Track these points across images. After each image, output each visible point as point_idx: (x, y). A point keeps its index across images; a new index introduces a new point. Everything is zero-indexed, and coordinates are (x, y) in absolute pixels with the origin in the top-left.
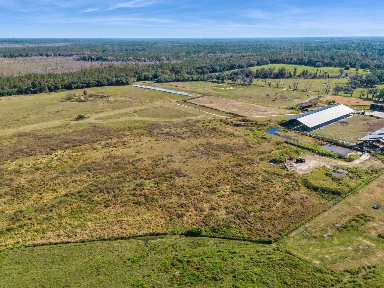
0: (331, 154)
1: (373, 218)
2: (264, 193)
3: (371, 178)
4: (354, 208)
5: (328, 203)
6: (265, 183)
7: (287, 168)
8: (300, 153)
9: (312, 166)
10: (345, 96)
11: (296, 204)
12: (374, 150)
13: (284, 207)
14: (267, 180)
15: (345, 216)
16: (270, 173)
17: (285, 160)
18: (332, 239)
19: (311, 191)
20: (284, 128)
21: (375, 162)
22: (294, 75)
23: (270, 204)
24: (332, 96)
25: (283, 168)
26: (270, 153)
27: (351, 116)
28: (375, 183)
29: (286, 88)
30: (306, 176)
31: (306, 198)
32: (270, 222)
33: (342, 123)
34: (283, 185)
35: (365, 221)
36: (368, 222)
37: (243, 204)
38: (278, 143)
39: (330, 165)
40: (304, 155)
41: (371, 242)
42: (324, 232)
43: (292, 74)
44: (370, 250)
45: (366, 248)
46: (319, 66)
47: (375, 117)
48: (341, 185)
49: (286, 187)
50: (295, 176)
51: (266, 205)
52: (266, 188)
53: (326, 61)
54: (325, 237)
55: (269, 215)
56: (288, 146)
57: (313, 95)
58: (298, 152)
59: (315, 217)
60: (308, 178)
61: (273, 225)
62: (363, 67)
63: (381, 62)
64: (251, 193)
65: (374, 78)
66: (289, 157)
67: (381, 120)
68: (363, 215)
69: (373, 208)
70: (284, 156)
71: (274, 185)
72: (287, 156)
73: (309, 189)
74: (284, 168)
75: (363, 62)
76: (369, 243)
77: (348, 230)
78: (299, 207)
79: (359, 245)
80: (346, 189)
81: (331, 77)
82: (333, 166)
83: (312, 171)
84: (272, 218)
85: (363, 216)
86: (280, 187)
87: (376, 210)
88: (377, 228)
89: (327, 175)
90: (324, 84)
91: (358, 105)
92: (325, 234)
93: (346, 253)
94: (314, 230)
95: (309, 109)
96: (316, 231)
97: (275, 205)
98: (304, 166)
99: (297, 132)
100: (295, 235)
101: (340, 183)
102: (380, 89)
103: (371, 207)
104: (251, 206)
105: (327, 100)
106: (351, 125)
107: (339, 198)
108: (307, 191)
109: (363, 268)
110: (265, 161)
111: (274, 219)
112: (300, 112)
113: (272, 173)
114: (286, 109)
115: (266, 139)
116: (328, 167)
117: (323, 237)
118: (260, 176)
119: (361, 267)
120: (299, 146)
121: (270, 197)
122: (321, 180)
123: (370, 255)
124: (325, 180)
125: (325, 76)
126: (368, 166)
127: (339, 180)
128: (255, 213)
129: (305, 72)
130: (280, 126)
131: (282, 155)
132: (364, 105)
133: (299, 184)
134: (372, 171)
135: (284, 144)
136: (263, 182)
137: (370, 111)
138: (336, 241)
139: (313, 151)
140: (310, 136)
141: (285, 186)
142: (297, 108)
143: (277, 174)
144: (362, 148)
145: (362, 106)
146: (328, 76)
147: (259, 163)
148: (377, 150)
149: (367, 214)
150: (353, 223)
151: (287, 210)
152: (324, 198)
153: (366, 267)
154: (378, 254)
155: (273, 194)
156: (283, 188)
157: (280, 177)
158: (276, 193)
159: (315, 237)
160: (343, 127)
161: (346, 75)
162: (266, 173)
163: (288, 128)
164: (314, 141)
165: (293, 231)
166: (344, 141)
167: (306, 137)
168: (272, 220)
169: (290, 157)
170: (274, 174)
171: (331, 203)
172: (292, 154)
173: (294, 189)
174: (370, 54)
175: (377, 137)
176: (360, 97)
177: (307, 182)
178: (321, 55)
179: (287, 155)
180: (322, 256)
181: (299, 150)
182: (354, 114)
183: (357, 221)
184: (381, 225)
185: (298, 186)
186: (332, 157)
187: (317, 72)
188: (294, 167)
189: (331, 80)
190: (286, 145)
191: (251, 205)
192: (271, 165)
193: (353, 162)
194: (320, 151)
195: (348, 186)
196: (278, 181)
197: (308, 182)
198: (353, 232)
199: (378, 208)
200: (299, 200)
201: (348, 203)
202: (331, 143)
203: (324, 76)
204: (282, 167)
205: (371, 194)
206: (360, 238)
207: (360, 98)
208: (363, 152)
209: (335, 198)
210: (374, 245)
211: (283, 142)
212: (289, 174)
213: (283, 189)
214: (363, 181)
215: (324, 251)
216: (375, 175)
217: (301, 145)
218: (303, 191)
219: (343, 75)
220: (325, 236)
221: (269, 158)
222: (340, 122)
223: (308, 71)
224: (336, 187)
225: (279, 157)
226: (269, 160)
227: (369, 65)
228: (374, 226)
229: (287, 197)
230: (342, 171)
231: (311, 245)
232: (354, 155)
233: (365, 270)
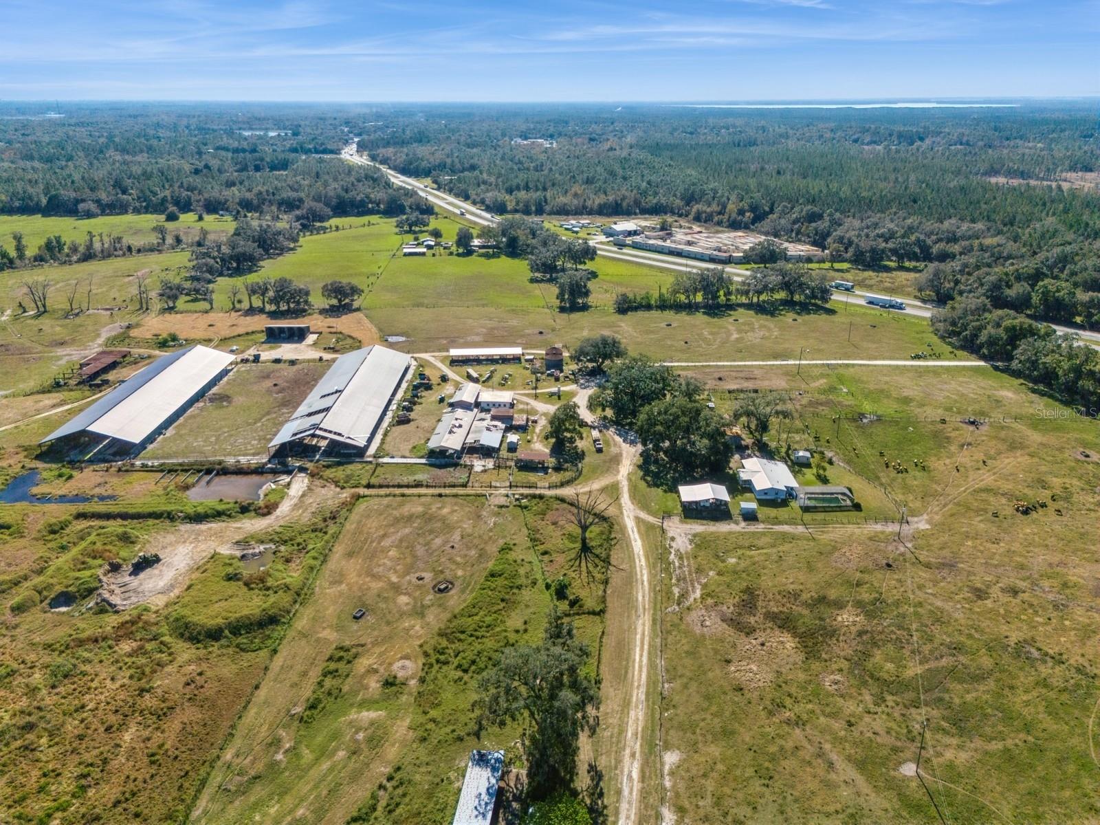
0: (220, 507)
1: (362, 646)
2: (72, 726)
3: (327, 542)
4: (318, 640)
5: (257, 660)
6: (61, 689)
7: (115, 606)
8: (137, 537)
9: (182, 565)
10: (196, 312)
11: (178, 710)
12: (312, 461)
13: (149, 739)
14: (66, 676)
15: (304, 674)
16: (67, 648)
17: (100, 581)
18: (298, 756)
19: (205, 647)
20: (54, 466)
21: (323, 491)
22: (21, 256)
23: (102, 753)
24: (161, 317)
25: (102, 611)
26: (40, 572)
27: (231, 374)
28: (339, 550)
29: (9, 312)
30: (176, 607)
31: (200, 674)
32: (125, 810)
33: (216, 399)
34: (121, 668)
35: (349, 662)
36: (357, 661)
37: (10, 807)
38: (56, 528)
39: (227, 542)
40: (152, 540)
41: (377, 710)
42: (273, 748)
43: (13, 253)
44: (380, 732)
45: (370, 731)
46: (89, 215)
47: (285, 361)
48: (271, 592)
49: (132, 671)
50: (146, 622)
51: (91, 765)
52: (70, 704)
53: (103, 196)
54: (281, 761)
55: (114, 791)
56: (91, 527)
57: (106, 325)
58: (130, 537)
59: (240, 717)
60: (186, 612)
61: (137, 815)
62: (213, 207)
63: (250, 190)
64: (26, 748)
65: (247, 246)
66: (107, 567)
67: (300, 367)
68: (341, 648)
69: (355, 618)
70: (90, 568)
71: (92, 680)
72: (101, 566)
73: (199, 642)
74: (105, 608)
75: (206, 196)
76: (373, 715)
77: (324, 708)
78: (190, 714)
79: (356, 732)
80: (284, 599)
81: (139, 251)
82: (237, 543)
83: (188, 583)
84: (127, 795)
85: (342, 654)
86: (113, 679)
87: (362, 621)
88: (375, 666)
89: (230, 578)
90: (127, 279)
91: (236, 334)
92: (276, 752)
93: (336, 772)
94: (250, 758)
95: (111, 376)
96: (255, 759)
97: (118, 746)
98: (161, 575)
99: (103, 466)
100: (206, 806)
101: (268, 589)
102: (273, 281)
103: (350, 618)
104: (42, 795)
105: (155, 332)
106: (239, 400)
107: (278, 631)
108: (194, 651)
109: (381, 787)
110: (33, 610)
111: (134, 794)
112: (87, 393)
113: (72, 644)
114: (38, 392)
115: (8, 527)
116: (225, 550)
117: (277, 763)
118: (36, 669)
119: (376, 788)
120: (124, 516)
121: (93, 727)
122: (220, 600)
123: (382, 746)
124: (231, 597)
125: (120, 249)
126: (314, 510)
127: (262, 580)
128: (64, 810)
129: (54, 243)
130: (40, 465)
131: (84, 566)
132: (250, 329)
133: (167, 639)
134: (325, 520)
135: (74, 522)
136: (53, 687)
137: (269, 345)
138: (307, 755)
139: (170, 517)
140: (145, 469)
141: (130, 667)
142: (73, 382)
143: (89, 639)
144: (284, 464)
145: (247, 334)
146: (129, 249)
147: (16, 627)
148: (317, 457)
149: (347, 643)
150: (328, 683)
151: (161, 742)
152: (243, 650)
153: (385, 782)
154: (397, 731)
155: (100, 712)
156: (124, 677)
157: (103, 644)
158: (108, 703)
159: (255, 778)
160: (221, 412)
161: (178, 240)
162: (53, 650)
163: (70, 462)
164: (162, 481)
165: (196, 798)
166: (239, 455)
167: (136, 475)
168: (127, 800)
169: (111, 564)
170: (81, 643)
171: (264, 653)
172: (114, 549)
173: (158, 665)
174: (214, 163)
175: (307, 426)
176: (234, 307)
177: (187, 626)
178: (83, 178)
179: (100, 561)
180: (289, 818)
181: (130, 527)
182: (237, 363)
183: (333, 673)
184: (381, 654)
185: (165, 649)
186: (226, 515)
187: (91, 240)
188: (135, 591)
189: (141, 258)
190: (83, 524)
191: (41, 790)
192: (59, 613)
193: (278, 512)
194: (190, 511)
195: (287, 588)
196: (101, 662)
197: (190, 622)
198: (335, 707)
199: (364, 614)
200: (182, 691)
201: (303, 635)
202: (208, 472)
203: (116, 250)
204: (97, 609)
205: (340, 582)
206: (353, 715)
207: (234, 309)
208: (289, 472)
209: (269, 637)
210: (382, 713)
211: (71, 518)
212: (127, 622)
213: (126, 681)
214: (315, 558)
215: (289, 800)
216: (332, 529)
217: (132, 511)
218: (186, 656)
219: (170, 240)
220: (279, 757)
221: (45, 593)
222: (211, 400)
223: (63, 240)
224: (264, 606)
225: (77, 579)
226: (47, 601)
227: (225, 203)
228: (370, 665)
229: (148, 701)
230: (262, 548)
231: (255, 807)
232: (273, 490)
233: (385, 789)
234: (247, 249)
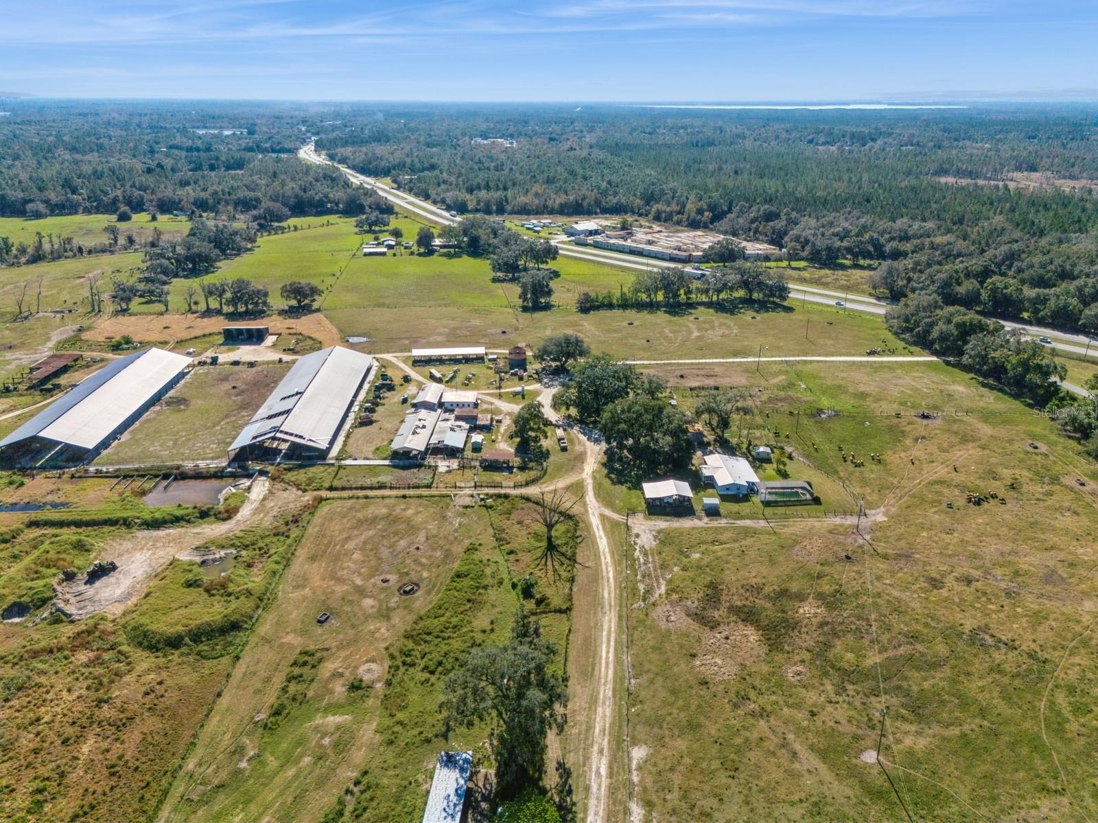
0: (179, 513)
1: (327, 650)
2: (26, 741)
3: (289, 546)
4: (281, 645)
5: (220, 667)
6: (15, 703)
7: (70, 615)
8: (92, 545)
9: (140, 572)
10: (151, 314)
11: (137, 720)
12: (272, 464)
13: (108, 751)
14: (19, 689)
15: (268, 680)
16: (21, 658)
17: (54, 590)
18: (263, 763)
19: (165, 656)
21: (285, 494)
23: (59, 767)
24: (114, 320)
25: (57, 621)
27: (188, 376)
28: (302, 553)
30: (134, 615)
31: (160, 683)
33: (173, 403)
34: (77, 679)
35: (314, 667)
36: (322, 665)
38: (7, 537)
39: (186, 547)
40: (107, 548)
41: (343, 714)
42: (237, 757)
44: (346, 737)
45: (336, 736)
46: (38, 215)
47: (244, 363)
48: (232, 598)
49: (90, 681)
50: (102, 632)
51: (48, 779)
52: (24, 718)
53: (53, 197)
54: (245, 769)
55: (72, 805)
56: (44, 535)
57: (57, 328)
58: (83, 546)
59: (202, 726)
60: (144, 620)
62: (166, 207)
63: (204, 190)
65: (204, 247)
66: (62, 576)
67: (259, 369)
68: (306, 653)
69: (319, 622)
70: (44, 577)
71: (48, 692)
72: (54, 575)
73: (157, 651)
74: (59, 618)
75: (160, 195)
76: (339, 719)
77: (288, 714)
78: (151, 723)
79: (322, 738)
80: (245, 605)
81: (90, 252)
82: (197, 548)
83: (146, 591)
84: (86, 808)
85: (306, 658)
86: (69, 690)
87: (326, 625)
88: (340, 670)
89: (190, 584)
90: (78, 281)
91: (192, 336)
92: (240, 760)
93: (302, 778)
94: (213, 767)
95: (63, 380)
96: (218, 767)
97: (76, 758)
98: (118, 583)
99: (56, 472)
100: (169, 817)
101: (229, 595)
102: (230, 282)
103: (315, 622)
105: (107, 336)
106: (197, 403)
107: (240, 637)
108: (153, 660)
109: (348, 791)
111: (92, 807)
112: (38, 398)
113: (26, 656)
116: (185, 556)
117: (241, 771)
119: (342, 793)
120: (78, 524)
121: (49, 740)
122: (180, 607)
123: (349, 750)
124: (191, 604)
125: (70, 250)
126: (275, 513)
127: (223, 586)
131: (38, 575)
132: (207, 332)
133: (124, 648)
134: (287, 524)
135: (26, 531)
136: (7, 700)
137: (227, 347)
138: (272, 762)
139: (126, 523)
140: (99, 474)
141: (86, 678)
142: (22, 387)
143: (43, 650)
144: (244, 468)
145: (204, 336)
146: (80, 250)
148: (278, 460)
149: (312, 647)
150: (293, 688)
151: (120, 752)
152: (204, 658)
153: (352, 786)
154: (363, 735)
155: (57, 725)
156: (80, 689)
157: (59, 655)
158: (65, 715)
159: (218, 787)
160: (179, 416)
161: (131, 241)
162: (6, 663)
163: (20, 470)
164: (117, 487)
165: (157, 809)
166: (198, 459)
167: (90, 482)
168: (86, 813)
169: (65, 573)
170: (35, 654)
171: (225, 660)
172: (68, 558)
173: (116, 675)
174: (168, 163)
175: (267, 428)
176: (190, 309)
177: (145, 635)
178: (31, 178)
179: (54, 570)
181: (83, 534)
182: (194, 366)
183: (298, 678)
184: (347, 657)
185: (122, 658)
186: (184, 520)
187: (40, 241)
188: (91, 599)
189: (92, 260)
190: (35, 533)
192: (12, 624)
193: (239, 516)
194: (147, 516)
195: (249, 593)
196: (57, 673)
197: (148, 631)
198: (299, 712)
199: (328, 618)
200: (142, 701)
201: (267, 640)
202: (166, 477)
203: (66, 251)
204: (51, 619)
205: (304, 587)
206: (318, 720)
207: (190, 311)
208: (249, 476)
209: (231, 644)
210: (348, 717)
211: (22, 526)
212: (83, 632)
213: (84, 692)
214: (277, 563)
215: (254, 808)
216: (295, 532)
217: (86, 518)
218: (145, 665)
219: (122, 241)
220: (243, 765)
222: (168, 404)
223: (10, 241)
224: (226, 612)
225: (31, 588)
227: (179, 203)
228: (335, 670)
229: (106, 712)
230: (222, 553)
231: (220, 815)
232: (233, 494)
233: (352, 793)
234: (203, 250)
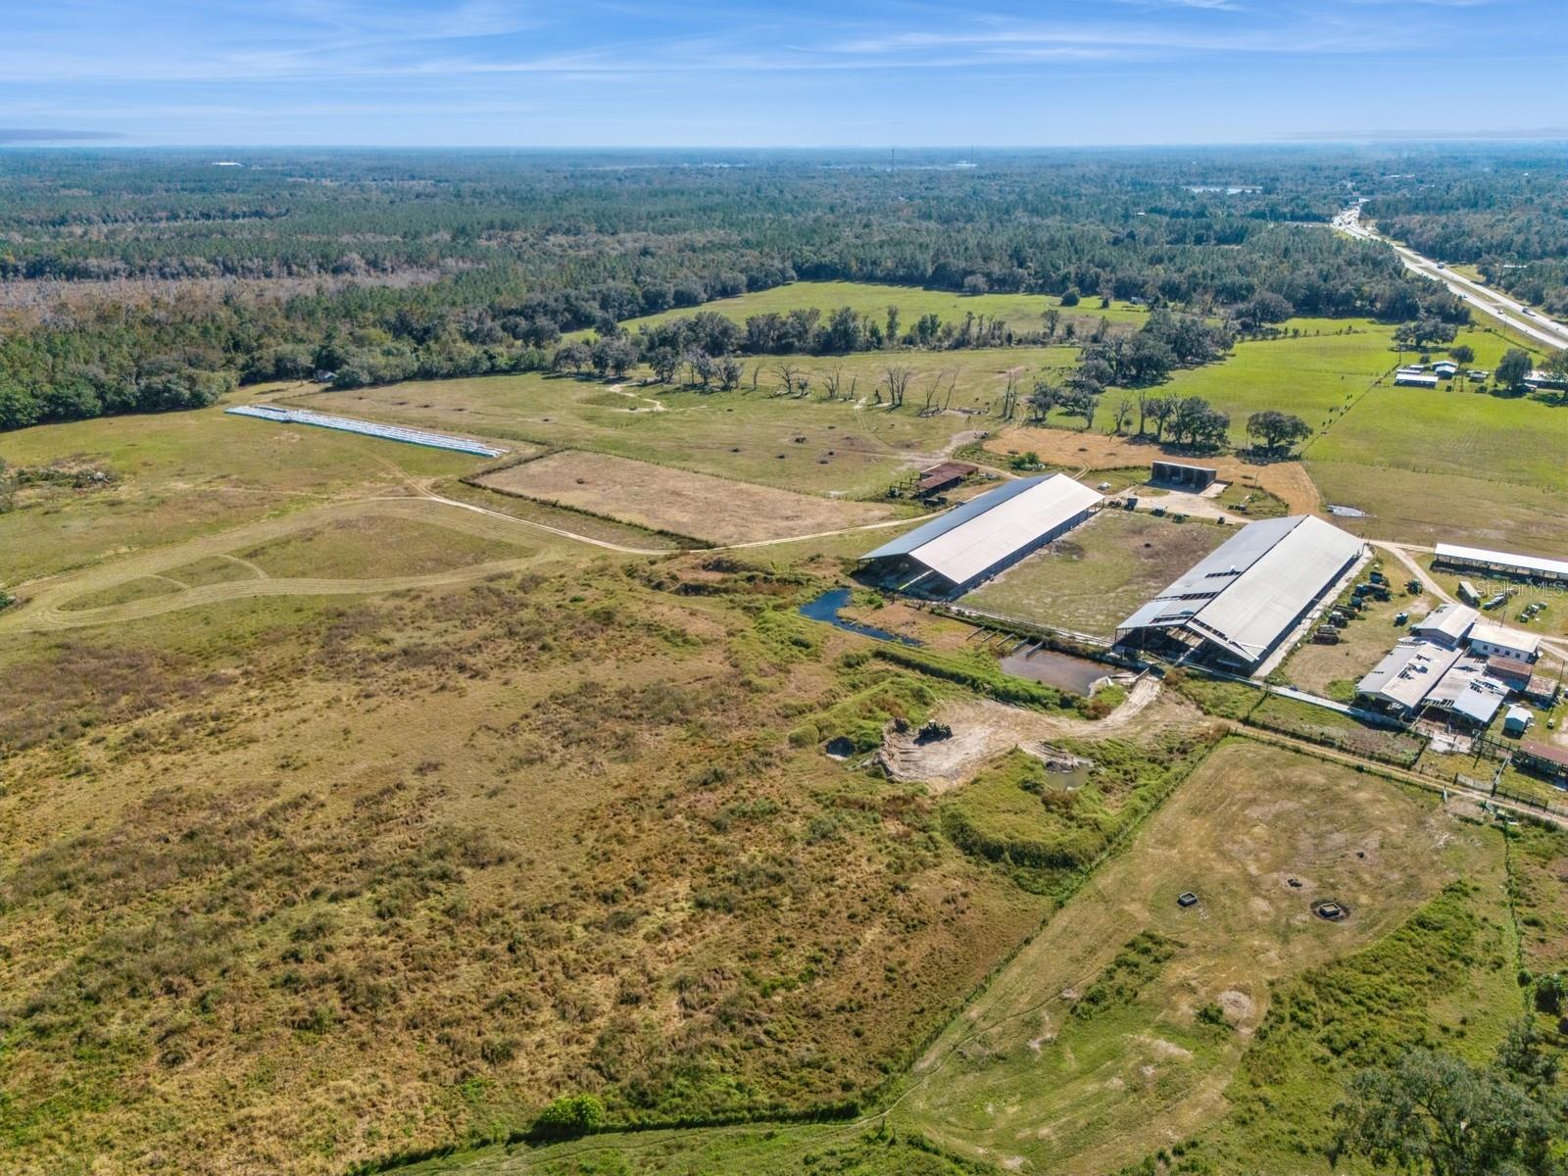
0: (1037, 691)
1: (1182, 946)
2: (817, 897)
3: (1167, 782)
4: (1121, 912)
5: (1036, 907)
6: (816, 850)
7: (891, 774)
8: (932, 699)
9: (974, 750)
10: (1068, 429)
11: (930, 928)
12: (1171, 663)
13: (891, 949)
14: (824, 836)
15: (1092, 951)
16: (833, 803)
17: (882, 738)
18: (1059, 1056)
19: (978, 864)
20: (867, 589)
21: (1178, 709)
22: (891, 336)
23: (839, 942)
24: (1024, 430)
25: (877, 775)
26: (826, 707)
27: (1092, 519)
28: (1181, 799)
29: (863, 400)
30: (956, 800)
31: (965, 895)
32: (847, 1021)
33: (1065, 549)
34: (880, 851)
35: (1157, 961)
36: (1168, 963)
37: (741, 959)
38: (853, 662)
39: (1034, 738)
40: (950, 708)
41: (1181, 1045)
42: (1029, 1031)
43: (883, 332)
44: (1178, 1080)
45: (1165, 1071)
46: (975, 291)
47: (1169, 515)
48: (1073, 824)
49: (892, 859)
50: (919, 806)
51: (826, 951)
52: (821, 870)
53: (996, 269)
54: (1035, 1051)
55: (841, 992)
56: (888, 671)
57: (960, 430)
58: (924, 697)
59: (998, 971)
60: (966, 811)
61: (858, 1034)
62: (1125, 291)
63: (1180, 270)
64: (769, 901)
65: (1158, 348)
66: (893, 724)
67: (1188, 527)
68: (1151, 937)
69: (1180, 902)
70: (875, 719)
71: (848, 852)
72: (887, 721)
73: (971, 854)
74: (880, 772)
75: (1120, 274)
76: (1173, 1049)
77: (1107, 1008)
78: (942, 939)
79: (1145, 1063)
80: (1091, 841)
82: (1047, 744)
83: (976, 775)
84: (853, 1005)
85: (1149, 945)
86: (869, 860)
87: (1189, 912)
88: (1193, 983)
89: (1028, 787)
90: (997, 377)
91: (1112, 466)
92: (1032, 1038)
93: (1103, 1103)
94: (998, 1029)
95: (950, 495)
96: (1004, 1033)
97: (858, 941)
98: (948, 755)
99: (917, 602)
100: (935, 1063)
101: (1071, 818)
102: (1180, 400)
103: (1174, 900)
104: (772, 962)
105: (1012, 448)
106: (1094, 556)
107: (1071, 879)
108: (963, 863)
109: (1161, 1156)
110: (810, 748)
111: (860, 1007)
112: (920, 511)
113: (838, 801)
114: (871, 500)
115: (807, 646)
116: (1030, 749)
117: (1030, 1052)
118: (798, 817)
119: (1154, 1155)
120: (924, 669)
121: (837, 907)
122: (1009, 811)
123: (1178, 1100)
124: (1023, 812)
125: (998, 337)
126: (1158, 731)
127: (1067, 804)
128: (789, 989)
129: (929, 324)
130: (853, 584)
131: (870, 714)
132: (1131, 464)
133: (936, 835)
134: (1170, 751)
135: (872, 660)
136: (809, 844)
137: (1152, 489)
138: (1071, 1063)
139: (974, 685)
140: (960, 617)
141: (889, 853)
142: (908, 494)
143: (856, 802)
144: (1133, 658)
145: (1127, 468)
146: (1009, 338)
147: (790, 760)
148: (1181, 659)
149: (1160, 933)
150: (1121, 976)
151: (903, 958)
152: (1022, 886)
153: (1169, 1152)
154: (1203, 1091)
155: (848, 894)
156: (881, 862)
157: (869, 814)
158: (858, 887)
159: (1000, 1057)
160: (1068, 567)
161: (1070, 332)
162: (819, 802)
163: (883, 589)
164: (976, 637)
165: (925, 1046)
166: (1077, 630)
167: (949, 623)
168: (852, 1010)
169: (898, 722)
170: (848, 804)
171: (1046, 902)
172: (905, 706)
173: (921, 863)
174: (1142, 231)
175: (1177, 612)
176: (1119, 430)
177: (963, 828)
178: (979, 244)
179: (886, 715)
180: (1028, 1132)
181: (927, 684)
182: (1103, 506)
183: (1131, 967)
184: (1206, 970)
185: (932, 847)
186: (1041, 703)
187: (969, 323)
188: (916, 763)
189: (1020, 352)
190: (879, 665)
191: (773, 955)
192: (833, 761)
193: (1109, 720)
194: (999, 685)
195: (1096, 826)
196: (862, 834)
197: (966, 825)
198: (1122, 1014)
199: (1195, 902)
200: (940, 908)
201: (1103, 898)
202: (1033, 641)
203: (993, 338)
204: (871, 769)
205: (1172, 846)
206: (1145, 1037)
207: (1119, 433)
208: (1137, 670)
209: (1057, 883)
210: (1189, 1055)
211: (869, 654)
212: (899, 798)
213: (882, 868)
215: (1034, 1109)
216: (1178, 766)
217: (934, 665)
218: (953, 866)
219: (1060, 331)
220: (1035, 1045)
221: (825, 733)
222: (1059, 549)
223: (939, 320)
224: (1061, 839)
225: (860, 727)
226: (825, 743)
227: (1143, 286)
228: (1185, 978)
229: (899, 902)
230: (1076, 761)
231: (992, 1093)
232: (1109, 688)
233: (1167, 1162)
234: (1156, 352)
